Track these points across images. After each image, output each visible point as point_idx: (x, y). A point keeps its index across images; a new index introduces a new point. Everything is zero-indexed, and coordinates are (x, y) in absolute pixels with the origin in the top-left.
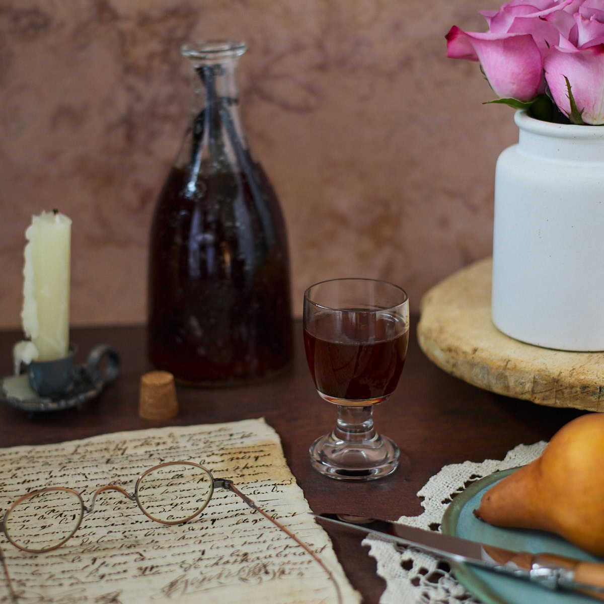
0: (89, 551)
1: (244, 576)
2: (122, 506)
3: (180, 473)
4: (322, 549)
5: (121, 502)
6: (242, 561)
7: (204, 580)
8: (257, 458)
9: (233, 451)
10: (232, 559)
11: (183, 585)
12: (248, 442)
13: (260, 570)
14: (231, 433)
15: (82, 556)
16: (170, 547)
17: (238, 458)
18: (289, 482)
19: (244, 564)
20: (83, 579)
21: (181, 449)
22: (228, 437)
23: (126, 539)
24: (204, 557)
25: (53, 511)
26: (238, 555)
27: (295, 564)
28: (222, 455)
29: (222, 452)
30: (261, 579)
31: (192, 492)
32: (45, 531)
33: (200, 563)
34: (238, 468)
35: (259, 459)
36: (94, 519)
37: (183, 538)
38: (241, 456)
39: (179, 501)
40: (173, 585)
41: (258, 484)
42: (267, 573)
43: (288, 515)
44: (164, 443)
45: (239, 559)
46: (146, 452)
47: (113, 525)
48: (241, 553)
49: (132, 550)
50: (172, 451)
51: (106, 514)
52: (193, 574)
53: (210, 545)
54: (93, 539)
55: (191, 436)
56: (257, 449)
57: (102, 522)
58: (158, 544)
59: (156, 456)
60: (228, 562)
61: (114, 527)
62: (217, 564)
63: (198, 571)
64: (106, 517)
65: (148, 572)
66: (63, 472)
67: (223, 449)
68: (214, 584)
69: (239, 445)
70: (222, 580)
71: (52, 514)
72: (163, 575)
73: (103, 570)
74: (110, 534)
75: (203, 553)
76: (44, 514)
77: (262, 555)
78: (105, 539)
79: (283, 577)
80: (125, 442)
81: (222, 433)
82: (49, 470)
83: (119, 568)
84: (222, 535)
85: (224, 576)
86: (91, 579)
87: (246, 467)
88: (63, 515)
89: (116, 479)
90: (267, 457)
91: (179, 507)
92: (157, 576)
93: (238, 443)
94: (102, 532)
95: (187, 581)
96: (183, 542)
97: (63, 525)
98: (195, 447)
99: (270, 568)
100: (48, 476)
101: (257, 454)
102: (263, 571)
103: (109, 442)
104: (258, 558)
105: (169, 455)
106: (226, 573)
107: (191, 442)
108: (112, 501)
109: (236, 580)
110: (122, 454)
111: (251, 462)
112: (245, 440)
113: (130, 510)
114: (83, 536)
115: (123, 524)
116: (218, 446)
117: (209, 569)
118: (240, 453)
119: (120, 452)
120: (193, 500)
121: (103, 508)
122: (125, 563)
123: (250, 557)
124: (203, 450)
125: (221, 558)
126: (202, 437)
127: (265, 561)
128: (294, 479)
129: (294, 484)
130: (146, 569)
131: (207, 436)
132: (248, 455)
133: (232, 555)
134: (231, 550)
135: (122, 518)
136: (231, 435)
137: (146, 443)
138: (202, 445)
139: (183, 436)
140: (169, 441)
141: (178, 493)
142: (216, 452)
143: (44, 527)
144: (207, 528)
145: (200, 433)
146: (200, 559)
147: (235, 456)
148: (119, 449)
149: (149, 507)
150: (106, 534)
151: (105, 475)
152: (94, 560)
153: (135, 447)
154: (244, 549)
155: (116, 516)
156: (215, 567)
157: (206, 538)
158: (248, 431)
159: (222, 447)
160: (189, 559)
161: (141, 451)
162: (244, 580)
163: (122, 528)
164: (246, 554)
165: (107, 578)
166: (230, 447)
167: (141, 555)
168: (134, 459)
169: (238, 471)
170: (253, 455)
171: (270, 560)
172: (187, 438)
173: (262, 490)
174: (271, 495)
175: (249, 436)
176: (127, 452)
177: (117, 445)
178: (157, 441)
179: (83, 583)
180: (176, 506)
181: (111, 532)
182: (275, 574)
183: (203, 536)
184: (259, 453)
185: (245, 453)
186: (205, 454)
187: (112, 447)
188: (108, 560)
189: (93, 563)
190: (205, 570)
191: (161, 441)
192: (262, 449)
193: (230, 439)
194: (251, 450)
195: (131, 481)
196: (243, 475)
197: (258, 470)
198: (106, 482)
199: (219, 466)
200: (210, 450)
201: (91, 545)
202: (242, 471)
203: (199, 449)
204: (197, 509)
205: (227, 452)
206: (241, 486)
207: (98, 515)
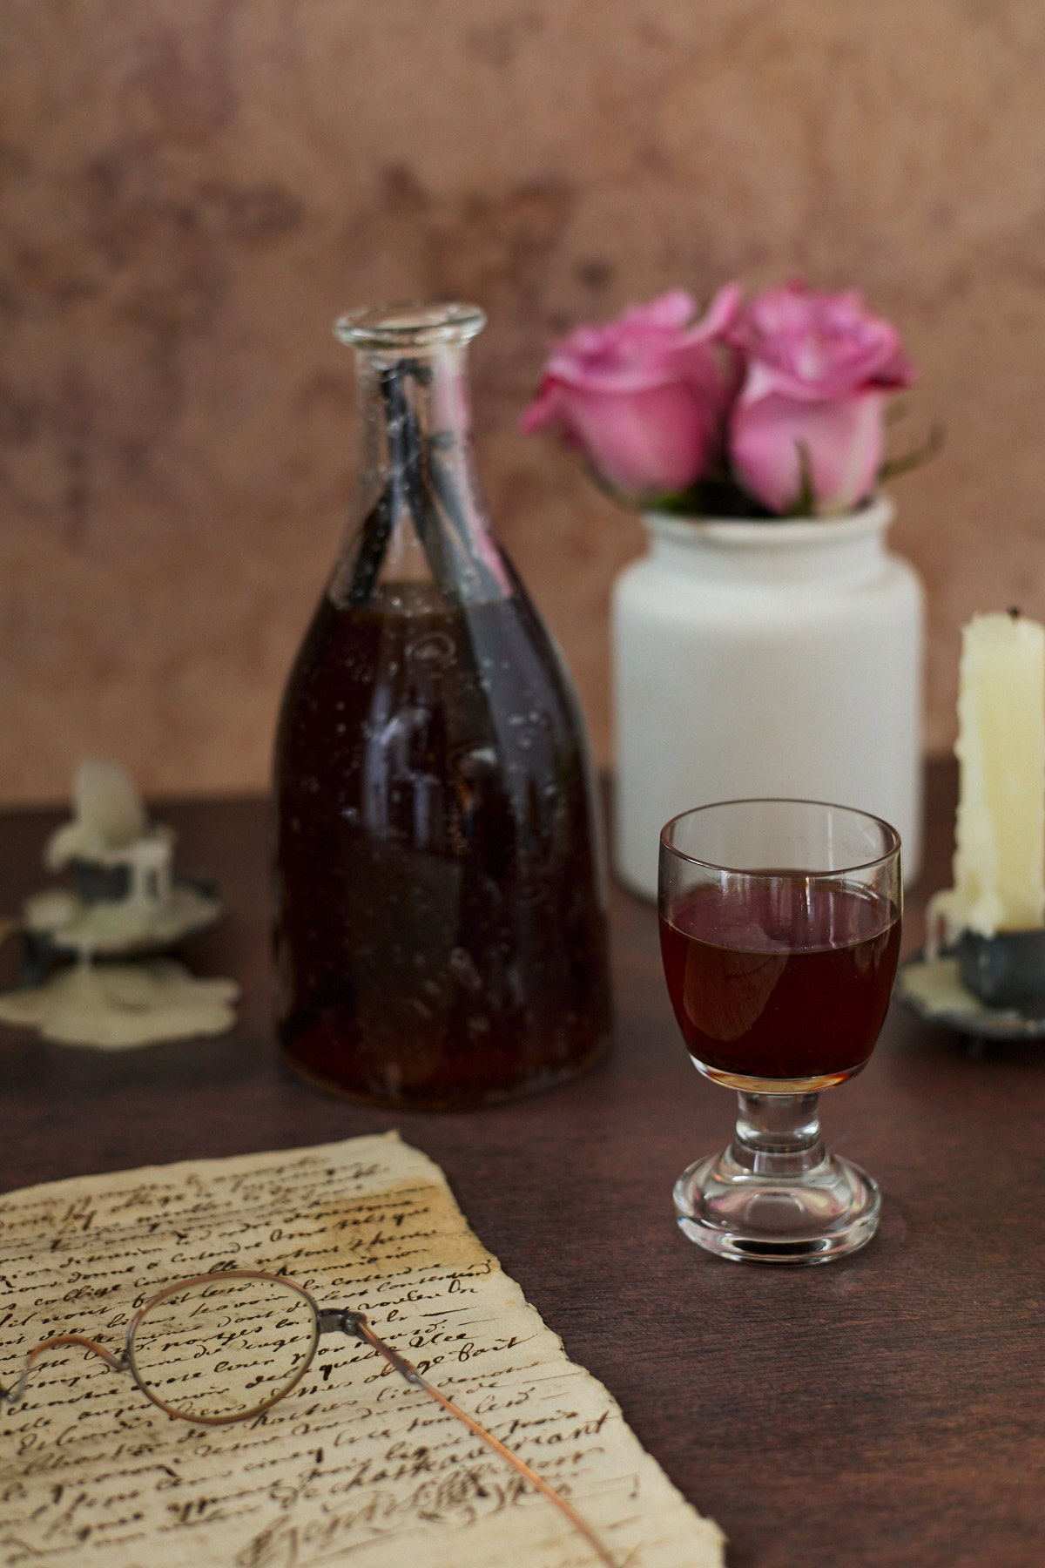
0: (42, 1468)
1: (430, 1509)
3: (227, 1258)
4: (600, 1423)
5: (100, 1340)
6: (417, 1469)
7: (335, 1524)
8: (399, 1220)
9: (343, 1207)
10: (392, 1467)
11: (286, 1543)
12: (371, 1186)
13: (464, 1490)
14: (328, 1166)
15: (27, 1482)
16: (237, 1447)
17: (356, 1222)
18: (484, 1268)
19: (424, 1477)
20: (38, 1544)
21: (221, 1210)
22: (324, 1178)
23: (126, 1432)
24: (322, 1467)
26: (404, 1456)
27: (544, 1465)
28: (319, 1217)
29: (316, 1210)
30: (470, 1510)
31: (264, 1307)
33: (317, 1483)
34: (360, 1243)
35: (406, 1220)
36: (42, 1385)
37: (264, 1419)
38: (362, 1216)
39: (236, 1328)
40: (260, 1543)
41: (414, 1277)
42: (482, 1493)
43: (499, 1345)
44: (179, 1198)
45: (409, 1464)
46: (140, 1220)
47: (88, 1396)
48: (411, 1450)
49: (145, 1461)
50: (200, 1214)
51: (69, 1371)
52: (305, 1513)
53: (330, 1435)
54: (46, 1436)
55: (238, 1181)
56: (394, 1199)
57: (61, 1393)
58: (205, 1441)
59: (163, 1228)
60: (383, 1475)
61: (92, 1400)
62: (357, 1482)
63: (315, 1505)
64: (70, 1377)
65: (193, 1516)
67: (317, 1203)
68: (359, 1534)
69: (354, 1194)
70: (379, 1521)
72: (234, 1521)
73: (84, 1517)
74: (87, 1420)
75: (319, 1458)
77: (461, 1451)
78: (76, 1434)
79: (522, 1500)
80: (88, 1201)
81: (308, 1168)
83: (123, 1510)
84: (355, 1407)
85: (380, 1512)
86: (57, 1541)
87: (377, 1240)
89: (80, 1284)
90: (424, 1216)
91: (239, 1341)
92: (217, 1526)
93: (350, 1190)
94: (68, 1415)
95: (293, 1533)
96: (264, 1433)
98: (251, 1204)
99: (487, 1481)
101: (399, 1211)
102: (472, 1491)
103: (53, 1203)
104: (453, 1459)
105: (193, 1224)
106: (384, 1502)
107: (240, 1192)
109: (412, 1520)
110: (86, 1227)
111: (388, 1229)
112: (361, 1181)
114: (22, 1430)
115: (113, 1392)
116: (304, 1198)
117: (342, 1497)
118: (360, 1209)
119: (79, 1224)
120: (269, 1325)
121: (61, 1354)
122: (134, 1495)
123: (435, 1457)
124: (270, 1209)
125: (365, 1468)
126: (264, 1179)
127: (470, 1464)
128: (495, 1262)
129: (497, 1273)
130: (188, 1507)
131: (276, 1178)
132: (377, 1213)
133: (389, 1456)
134: (385, 1445)
135: (109, 1379)
137: (138, 1198)
138: (266, 1198)
139: (219, 1180)
140: (190, 1192)
141: (231, 1311)
142: (304, 1212)
144: (315, 1389)
145: (258, 1173)
146: (315, 1474)
147: (350, 1217)
148: (77, 1217)
149: (168, 1346)
150: (75, 1422)
151: (52, 1278)
152: (58, 1491)
153: (114, 1210)
154: (417, 1439)
155: (91, 1372)
156: (355, 1491)
157: (317, 1419)
158: (367, 1162)
159: (313, 1198)
160: (290, 1474)
161: (128, 1218)
162: (430, 1517)
163: (112, 1403)
164: (422, 1452)
165: (96, 1536)
166: (332, 1198)
167: (170, 1472)
168: (117, 1236)
169: (361, 1250)
170: (390, 1213)
171: (482, 1460)
172: (230, 1184)
173: (426, 1289)
174: (448, 1302)
175: (371, 1171)
176: (98, 1222)
177: (72, 1208)
178: (162, 1193)
179: (39, 1554)
180: (230, 1338)
181: (87, 1414)
182: (502, 1497)
183: (310, 1412)
184: (402, 1207)
185: (370, 1209)
186: (280, 1218)
187: (60, 1212)
188: (92, 1490)
189: (57, 1500)
190: (333, 1501)
191: (172, 1194)
192: (407, 1198)
193: (330, 1182)
194: (383, 1202)
195: (115, 1288)
196: (373, 1260)
197: (407, 1245)
198: (58, 1293)
199: (316, 1242)
200: (289, 1206)
201: (45, 1452)
202: (370, 1252)
203: (261, 1207)
204: (282, 1343)
205: (330, 1209)
206: (376, 1284)
207: (48, 1374)
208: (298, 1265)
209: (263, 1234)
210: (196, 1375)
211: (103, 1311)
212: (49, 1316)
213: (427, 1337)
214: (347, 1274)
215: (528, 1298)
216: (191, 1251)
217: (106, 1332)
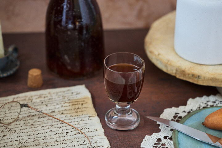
2: (33, 126)
3: (53, 110)
5: (32, 125)
8: (82, 104)
9: (73, 101)
12: (79, 97)
16: (52, 145)
17: (75, 104)
18: (94, 115)
21: (54, 100)
22: (71, 94)
23: (35, 142)
25: (7, 128)
28: (69, 103)
29: (69, 101)
32: (4, 138)
34: (75, 109)
35: (83, 105)
36: (23, 133)
37: (56, 141)
38: (76, 103)
39: (54, 124)
41: (83, 116)
43: (94, 130)
44: (47, 97)
46: (40, 101)
47: (30, 135)
53: (66, 145)
54: (23, 141)
55: (57, 93)
56: (82, 100)
57: (25, 134)
58: (47, 144)
59: (44, 103)
61: (30, 136)
64: (27, 131)
66: (10, 111)
67: (69, 100)
69: (75, 98)
71: (6, 130)
74: (29, 139)
76: (3, 130)
78: (27, 141)
80: (32, 97)
81: (68, 92)
82: (5, 110)
84: (71, 140)
87: (78, 108)
88: (11, 130)
89: (30, 114)
90: (86, 104)
91: (54, 126)
93: (75, 97)
94: (26, 138)
96: (56, 143)
97: (11, 135)
98: (59, 99)
100: (4, 113)
103: (26, 97)
105: (49, 103)
107: (57, 96)
108: (29, 124)
110: (31, 102)
111: (80, 106)
112: (77, 95)
113: (36, 128)
114: (19, 140)
115: (34, 135)
116: (68, 98)
118: (76, 102)
119: (30, 101)
120: (59, 123)
121: (26, 127)
124: (61, 100)
126: (61, 94)
128: (96, 114)
129: (96, 116)
131: (63, 93)
132: (79, 103)
135: (33, 132)
136: (72, 93)
137: (40, 97)
138: (61, 98)
139: (54, 93)
140: (49, 95)
141: (53, 120)
142: (67, 101)
143: (4, 136)
144: (65, 136)
145: (60, 92)
148: (30, 100)
149: (42, 127)
151: (25, 112)
153: (36, 99)
155: (31, 131)
157: (64, 142)
158: (78, 91)
159: (69, 99)
161: (38, 100)
163: (33, 137)
166: (72, 99)
168: (36, 104)
169: (75, 110)
170: (81, 103)
172: (55, 94)
173: (85, 119)
174: (88, 121)
175: (79, 94)
176: (34, 101)
177: (29, 98)
178: (44, 96)
180: (53, 126)
181: (29, 138)
183: (63, 140)
184: (83, 102)
185: (78, 102)
186: (62, 103)
187: (27, 99)
191: (46, 96)
192: (84, 100)
193: (72, 95)
194: (80, 100)
195: (35, 115)
196: (77, 112)
197: (83, 110)
198: (26, 115)
199: (68, 108)
200: (65, 100)
201: (22, 144)
202: (77, 110)
203: (60, 100)
204: (61, 127)
205: (71, 101)
206: (77, 117)
207: (24, 131)
208: (65, 112)
209: (60, 106)
210: (47, 132)
211: (33, 119)
212: (24, 120)
213: (83, 128)
214: (73, 115)
215: (101, 122)
216: (48, 108)
217: (33, 124)
